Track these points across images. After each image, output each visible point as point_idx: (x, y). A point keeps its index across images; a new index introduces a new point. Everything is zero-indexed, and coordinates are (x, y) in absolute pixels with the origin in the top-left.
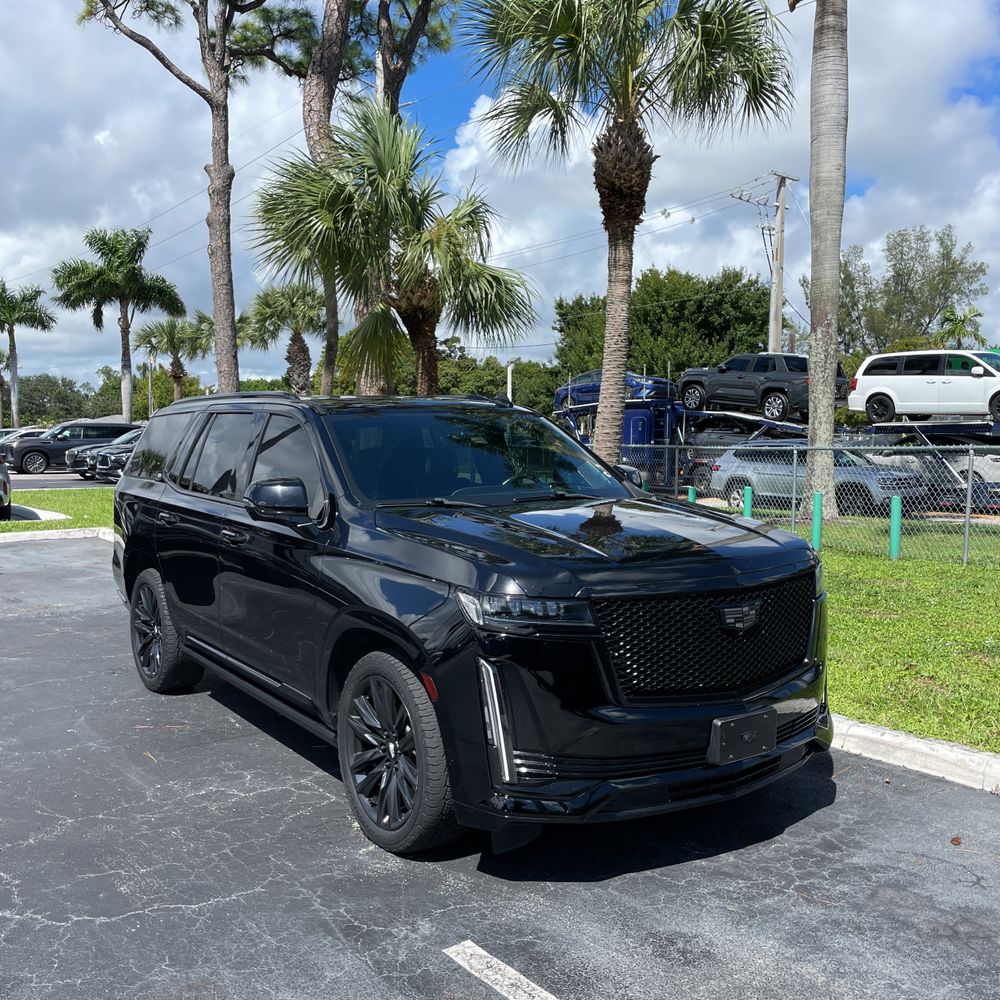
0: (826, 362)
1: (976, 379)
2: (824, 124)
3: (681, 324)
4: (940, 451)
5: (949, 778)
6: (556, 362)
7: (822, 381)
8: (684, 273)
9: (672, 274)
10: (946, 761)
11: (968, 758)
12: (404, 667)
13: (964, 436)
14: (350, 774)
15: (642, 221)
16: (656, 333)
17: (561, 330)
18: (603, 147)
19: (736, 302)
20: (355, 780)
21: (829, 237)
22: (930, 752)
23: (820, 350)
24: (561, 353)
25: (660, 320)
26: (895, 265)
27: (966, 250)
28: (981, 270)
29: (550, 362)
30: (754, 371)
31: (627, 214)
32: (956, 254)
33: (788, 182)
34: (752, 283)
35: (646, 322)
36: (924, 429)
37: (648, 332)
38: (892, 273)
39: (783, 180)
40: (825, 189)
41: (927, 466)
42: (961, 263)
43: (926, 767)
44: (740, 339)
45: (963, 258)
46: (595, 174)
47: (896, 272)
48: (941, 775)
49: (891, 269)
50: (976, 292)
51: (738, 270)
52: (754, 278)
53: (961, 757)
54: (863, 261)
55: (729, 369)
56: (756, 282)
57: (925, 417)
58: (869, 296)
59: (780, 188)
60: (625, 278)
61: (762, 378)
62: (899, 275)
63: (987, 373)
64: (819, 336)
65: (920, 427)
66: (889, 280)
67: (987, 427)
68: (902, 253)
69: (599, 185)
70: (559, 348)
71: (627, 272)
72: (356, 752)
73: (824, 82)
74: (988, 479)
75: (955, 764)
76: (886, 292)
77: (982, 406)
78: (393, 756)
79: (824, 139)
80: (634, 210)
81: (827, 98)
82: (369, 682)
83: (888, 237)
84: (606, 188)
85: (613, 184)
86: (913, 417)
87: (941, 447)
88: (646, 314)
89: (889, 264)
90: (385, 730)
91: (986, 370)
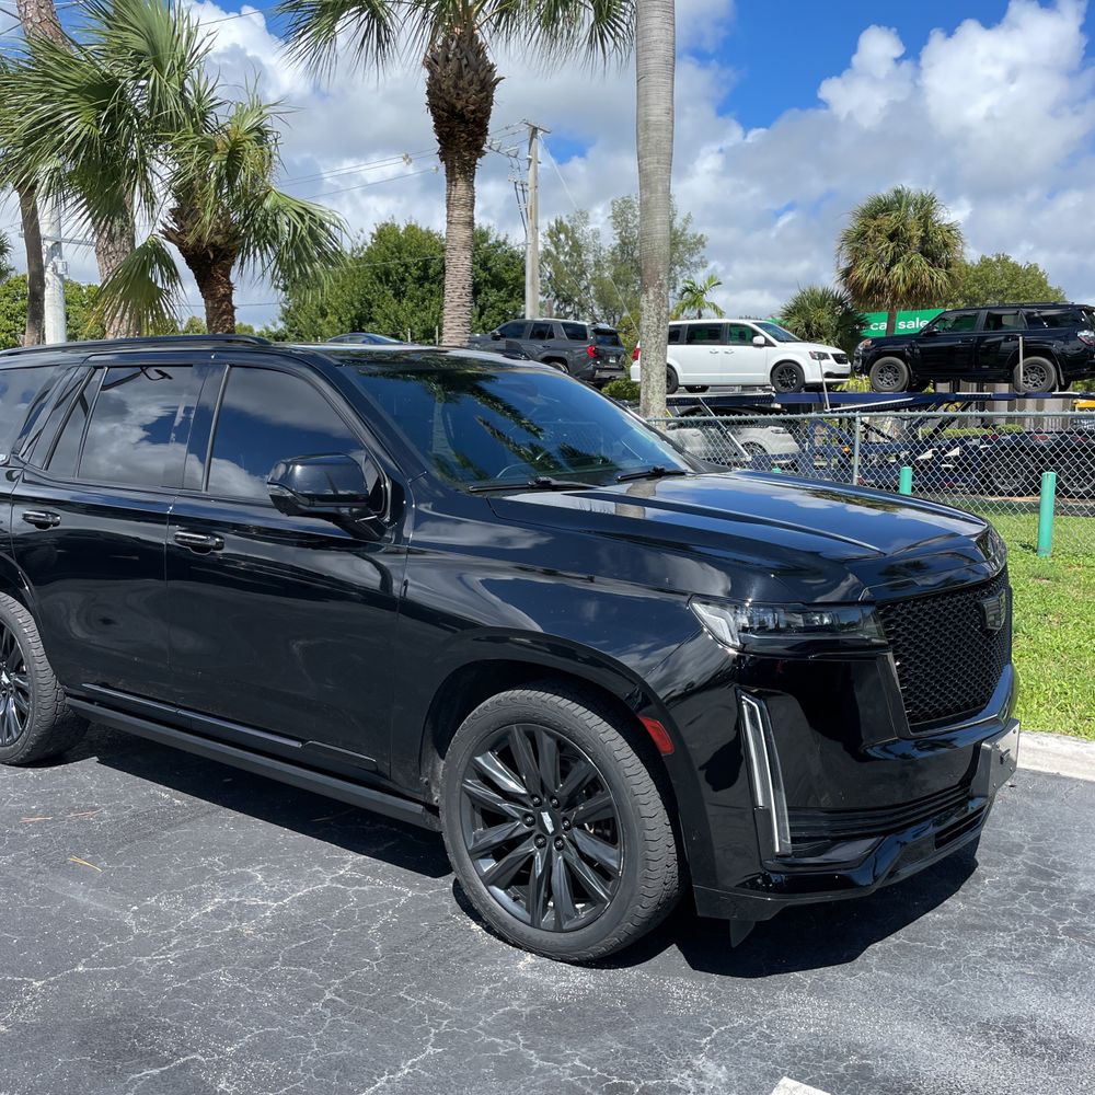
0: (658, 327)
1: (758, 349)
2: (653, 61)
3: (427, 285)
4: (723, 422)
5: (1064, 773)
6: (281, 325)
7: (654, 347)
8: (424, 229)
9: (411, 229)
10: (1059, 755)
11: (1084, 750)
12: (582, 709)
13: (746, 408)
14: (468, 860)
15: (484, 153)
16: (399, 295)
17: (285, 289)
18: (440, 59)
19: (485, 264)
20: (478, 869)
21: (660, 188)
22: (1039, 747)
23: (652, 313)
24: (287, 315)
25: (403, 280)
26: (621, 233)
27: (687, 220)
28: (700, 242)
29: (274, 324)
30: (531, 338)
31: (469, 144)
32: (678, 223)
33: (540, 133)
34: (498, 245)
35: (388, 281)
36: (709, 401)
37: (390, 293)
38: (618, 242)
39: (535, 130)
40: (655, 134)
41: (711, 440)
42: (682, 234)
43: (1035, 763)
44: (492, 306)
45: (684, 230)
46: (428, 93)
47: (622, 241)
48: (1055, 772)
49: (617, 237)
50: (696, 265)
51: (485, 228)
52: (501, 239)
53: (1076, 749)
54: (591, 227)
55: (503, 336)
56: (504, 243)
57: (704, 388)
58: (597, 264)
59: (532, 139)
60: (468, 220)
61: (541, 347)
62: (625, 244)
63: (768, 343)
64: (651, 297)
65: (704, 399)
66: (615, 248)
67: (770, 399)
68: (627, 222)
69: (434, 107)
70: (284, 310)
71: (469, 213)
72: (474, 829)
73: (649, 14)
74: (770, 452)
75: (1071, 758)
76: (614, 262)
77: (764, 376)
78: (550, 829)
79: (653, 78)
80: (477, 140)
81: (655, 32)
82: (509, 732)
83: (613, 203)
84: (443, 110)
85: (454, 106)
86: (691, 389)
87: (725, 417)
88: (387, 273)
89: (616, 232)
90: (533, 797)
91: (767, 340)
